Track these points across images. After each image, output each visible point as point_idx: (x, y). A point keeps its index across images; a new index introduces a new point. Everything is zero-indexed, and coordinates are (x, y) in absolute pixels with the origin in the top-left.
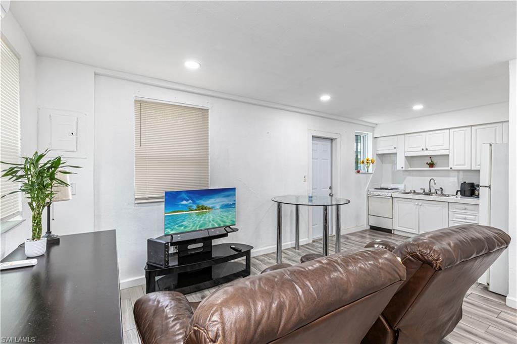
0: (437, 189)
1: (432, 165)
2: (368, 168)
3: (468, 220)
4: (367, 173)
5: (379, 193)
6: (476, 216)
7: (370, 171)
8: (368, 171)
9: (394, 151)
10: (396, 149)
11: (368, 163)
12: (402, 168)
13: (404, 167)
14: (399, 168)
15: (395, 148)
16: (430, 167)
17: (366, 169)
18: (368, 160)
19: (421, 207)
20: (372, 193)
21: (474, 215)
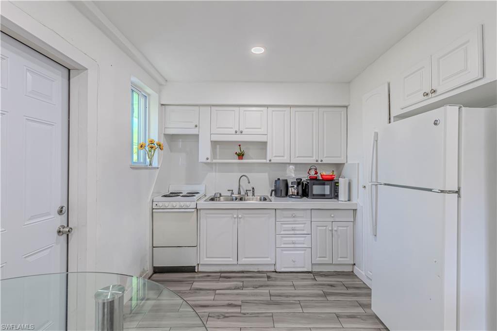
0: (248, 189)
1: (241, 156)
2: (151, 158)
3: (298, 230)
4: (150, 167)
5: (174, 204)
6: (305, 223)
7: (155, 164)
8: (151, 164)
9: (194, 131)
10: (197, 129)
11: (152, 148)
12: (207, 159)
13: (209, 157)
14: (202, 158)
15: (196, 126)
16: (239, 159)
17: (148, 160)
18: (152, 142)
19: (241, 220)
20: (160, 204)
21: (303, 223)
